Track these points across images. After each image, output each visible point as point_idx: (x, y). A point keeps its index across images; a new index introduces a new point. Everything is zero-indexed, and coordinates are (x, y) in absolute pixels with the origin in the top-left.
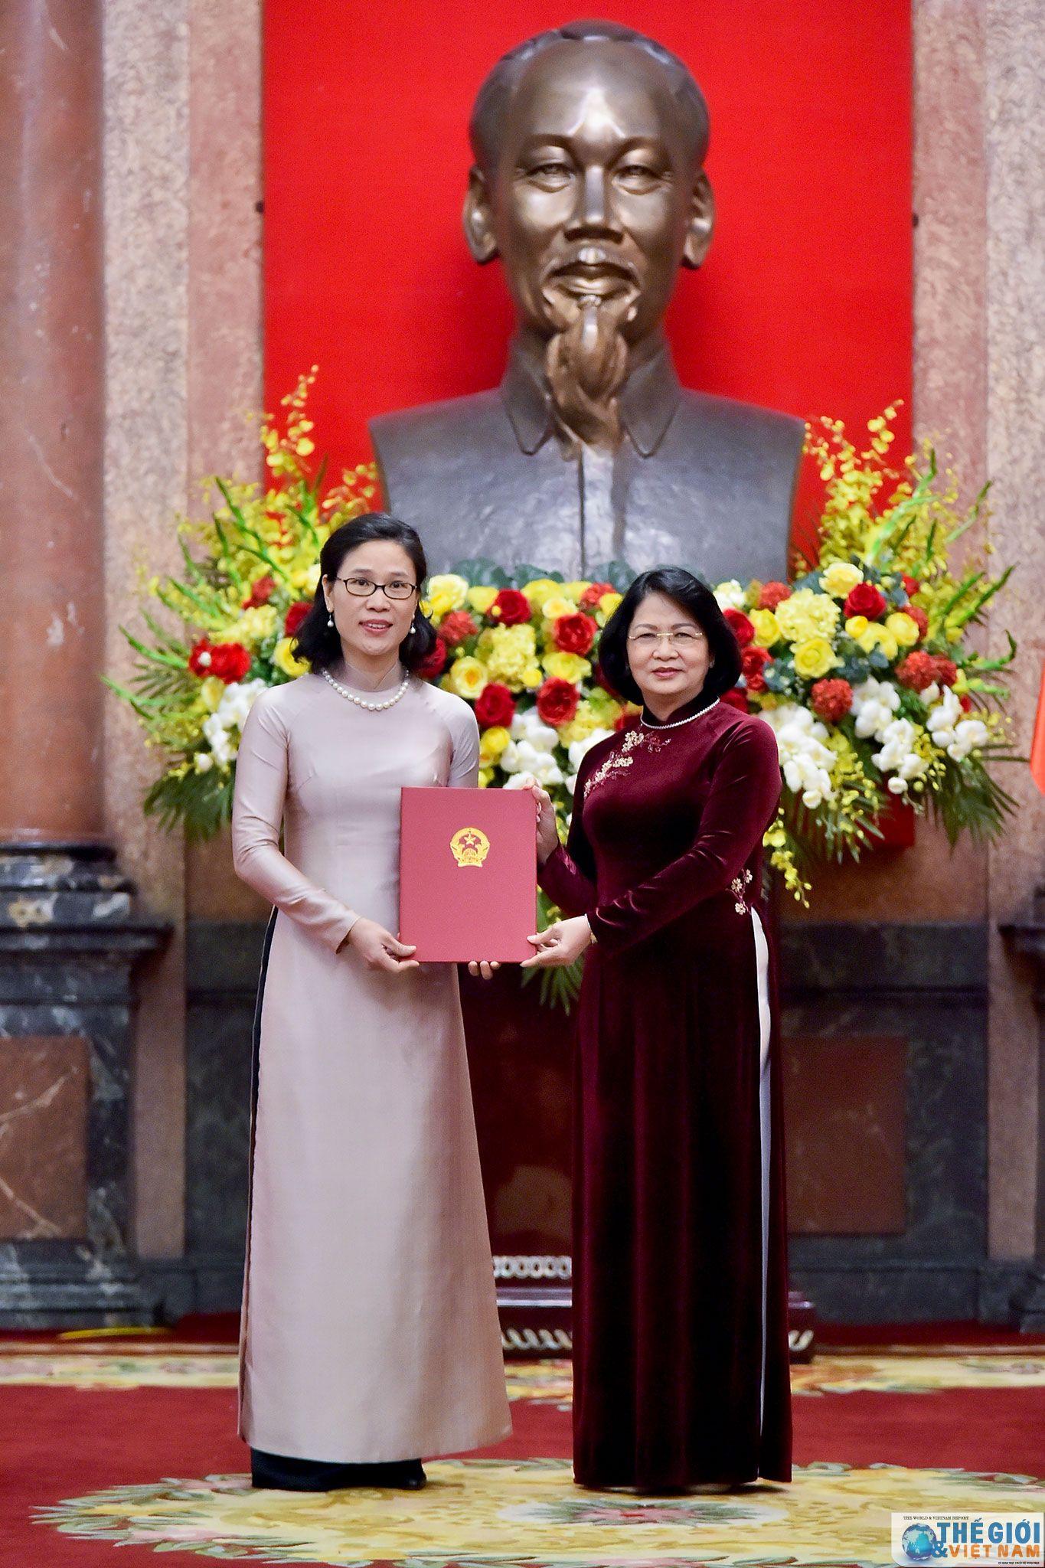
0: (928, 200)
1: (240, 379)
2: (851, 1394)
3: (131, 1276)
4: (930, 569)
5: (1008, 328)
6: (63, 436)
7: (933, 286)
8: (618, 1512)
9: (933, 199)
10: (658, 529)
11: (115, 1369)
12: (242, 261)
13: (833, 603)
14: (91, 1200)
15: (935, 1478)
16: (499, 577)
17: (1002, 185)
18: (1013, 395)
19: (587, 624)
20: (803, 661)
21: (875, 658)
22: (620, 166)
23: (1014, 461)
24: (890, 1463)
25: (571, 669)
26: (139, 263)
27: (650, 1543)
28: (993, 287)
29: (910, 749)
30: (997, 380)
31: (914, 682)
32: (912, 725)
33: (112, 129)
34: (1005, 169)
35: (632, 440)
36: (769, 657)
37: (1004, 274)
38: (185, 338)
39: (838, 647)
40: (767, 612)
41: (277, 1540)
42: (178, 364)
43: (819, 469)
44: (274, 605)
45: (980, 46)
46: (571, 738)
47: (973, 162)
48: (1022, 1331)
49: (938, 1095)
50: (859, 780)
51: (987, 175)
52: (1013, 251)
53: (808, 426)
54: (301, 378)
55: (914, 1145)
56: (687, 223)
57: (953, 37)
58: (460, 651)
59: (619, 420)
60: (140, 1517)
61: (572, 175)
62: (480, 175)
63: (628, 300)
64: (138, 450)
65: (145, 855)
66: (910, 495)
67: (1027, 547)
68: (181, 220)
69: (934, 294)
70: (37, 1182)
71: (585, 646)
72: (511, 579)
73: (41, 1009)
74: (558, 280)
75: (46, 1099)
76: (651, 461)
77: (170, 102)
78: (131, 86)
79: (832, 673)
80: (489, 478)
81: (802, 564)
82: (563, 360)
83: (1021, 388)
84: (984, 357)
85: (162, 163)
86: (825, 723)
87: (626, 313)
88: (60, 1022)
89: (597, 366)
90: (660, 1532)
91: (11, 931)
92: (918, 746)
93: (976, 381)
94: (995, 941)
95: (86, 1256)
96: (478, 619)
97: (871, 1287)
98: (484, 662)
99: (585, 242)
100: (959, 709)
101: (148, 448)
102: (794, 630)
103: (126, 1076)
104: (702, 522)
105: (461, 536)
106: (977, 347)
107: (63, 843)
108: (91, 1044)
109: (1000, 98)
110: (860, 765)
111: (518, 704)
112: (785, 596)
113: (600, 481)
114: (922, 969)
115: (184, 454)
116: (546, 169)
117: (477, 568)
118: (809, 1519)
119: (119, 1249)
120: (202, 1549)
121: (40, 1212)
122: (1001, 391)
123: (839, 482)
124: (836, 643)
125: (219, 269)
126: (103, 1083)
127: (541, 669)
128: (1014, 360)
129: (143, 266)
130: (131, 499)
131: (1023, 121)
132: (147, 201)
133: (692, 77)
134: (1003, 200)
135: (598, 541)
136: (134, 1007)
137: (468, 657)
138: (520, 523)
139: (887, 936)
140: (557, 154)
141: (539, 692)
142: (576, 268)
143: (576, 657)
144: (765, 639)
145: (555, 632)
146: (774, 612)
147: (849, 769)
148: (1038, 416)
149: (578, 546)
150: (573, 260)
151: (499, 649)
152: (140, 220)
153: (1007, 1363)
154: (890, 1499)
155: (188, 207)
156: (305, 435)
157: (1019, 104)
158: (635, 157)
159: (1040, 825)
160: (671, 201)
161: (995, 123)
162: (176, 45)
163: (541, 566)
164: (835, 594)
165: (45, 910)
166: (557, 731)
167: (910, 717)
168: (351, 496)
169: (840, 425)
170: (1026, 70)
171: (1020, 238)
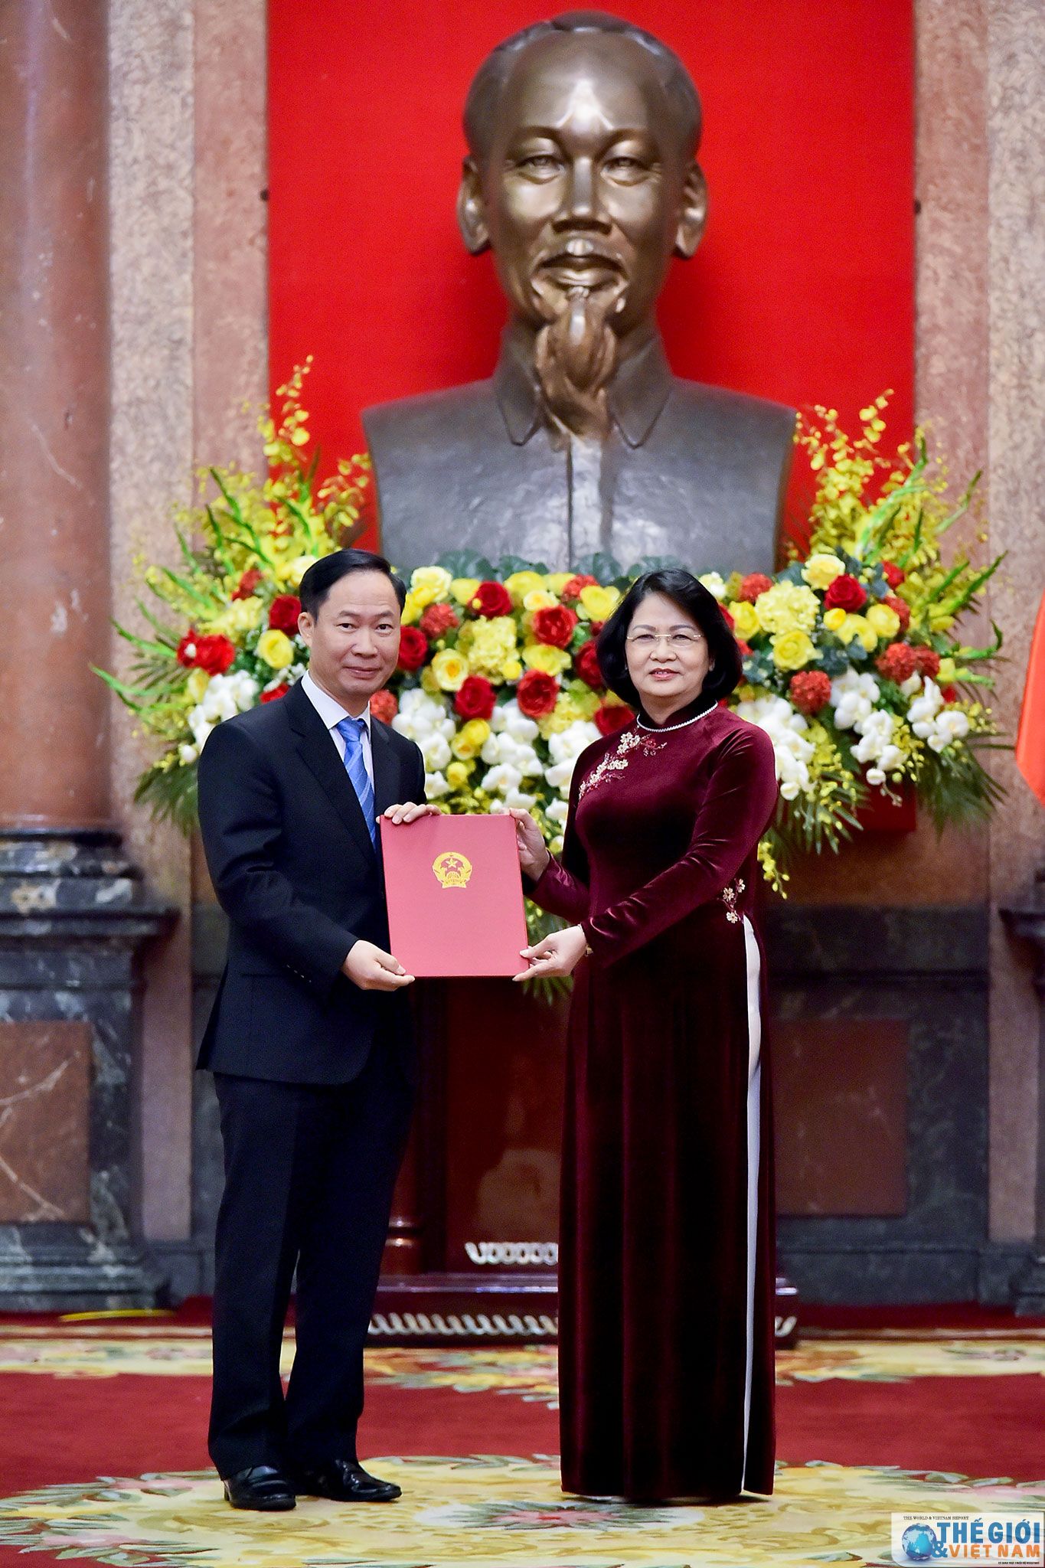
0: (931, 187)
1: (245, 367)
2: (821, 1383)
3: (133, 1258)
4: (919, 559)
5: (1010, 315)
6: (67, 426)
7: (935, 273)
8: (537, 1515)
9: (936, 185)
10: (646, 520)
11: (102, 1355)
12: (248, 249)
13: (813, 595)
14: (94, 1184)
15: (866, 1477)
16: (484, 568)
17: (1004, 171)
18: (1015, 381)
19: (567, 617)
20: (780, 652)
21: (852, 649)
22: (607, 157)
23: (1016, 448)
24: (827, 1461)
25: (551, 661)
26: (144, 251)
27: (552, 1549)
28: (994, 274)
29: (889, 740)
30: (998, 366)
31: (894, 673)
32: (892, 717)
33: (117, 119)
34: (1007, 154)
35: (621, 431)
36: (747, 650)
37: (1006, 260)
38: (190, 326)
39: (818, 638)
40: (747, 604)
41: (182, 1546)
42: (184, 352)
43: (810, 459)
44: (259, 597)
45: (982, 33)
46: (551, 730)
47: (976, 148)
48: (1018, 1313)
49: (941, 1076)
50: (837, 771)
51: (989, 161)
52: (1015, 238)
53: (799, 416)
54: (296, 368)
55: (915, 1127)
56: (678, 213)
57: (955, 24)
58: (441, 643)
59: (608, 412)
60: (59, 1521)
61: (561, 167)
62: (473, 167)
63: (616, 291)
64: (144, 438)
65: (151, 840)
66: (902, 484)
67: (1028, 532)
68: (186, 208)
69: (936, 281)
70: (40, 1166)
71: (565, 639)
72: (496, 571)
73: (45, 994)
74: (546, 272)
75: (49, 1084)
76: (639, 451)
77: (175, 91)
78: (137, 74)
79: (811, 665)
80: (478, 469)
81: (794, 553)
82: (552, 351)
83: (1023, 372)
84: (986, 343)
85: (166, 151)
86: (805, 715)
87: (614, 304)
88: (63, 1007)
89: (585, 358)
90: (568, 1537)
91: (14, 916)
92: (898, 737)
93: (978, 368)
94: (996, 925)
95: (90, 1238)
96: (460, 611)
97: (872, 1268)
98: (465, 654)
99: (574, 233)
100: (941, 700)
101: (154, 436)
102: (773, 623)
103: (128, 1060)
104: (690, 512)
105: (450, 527)
106: (979, 332)
107: (67, 829)
108: (94, 1028)
109: (1002, 85)
110: (838, 756)
111: (498, 697)
112: (765, 588)
113: (589, 472)
114: (924, 953)
115: (190, 442)
116: (535, 160)
117: (462, 560)
118: (722, 1523)
119: (122, 1232)
120: (104, 1556)
121: (42, 1195)
122: (1003, 377)
123: (831, 471)
124: (815, 635)
125: (224, 257)
126: (105, 1066)
127: (522, 662)
128: (1015, 347)
129: (149, 255)
130: (136, 486)
131: (1024, 108)
132: (152, 189)
133: (683, 65)
134: (1005, 186)
135: (586, 533)
136: (139, 992)
137: (449, 650)
138: (508, 514)
139: (889, 920)
140: (546, 146)
141: (519, 684)
142: (563, 260)
143: (555, 650)
144: (745, 631)
145: (535, 625)
146: (754, 604)
147: (828, 761)
148: (1038, 402)
149: (565, 536)
150: (561, 252)
151: (480, 642)
152: (145, 208)
153: (989, 1348)
154: (813, 1500)
155: (193, 196)
156: (300, 425)
157: (1021, 91)
158: (624, 148)
159: (1040, 810)
160: (661, 192)
161: (996, 110)
162: (181, 34)
163: (528, 558)
164: (816, 586)
165: (48, 896)
166: (537, 724)
167: (890, 709)
168: (346, 486)
169: (833, 414)
170: (1027, 57)
171: (1022, 225)
